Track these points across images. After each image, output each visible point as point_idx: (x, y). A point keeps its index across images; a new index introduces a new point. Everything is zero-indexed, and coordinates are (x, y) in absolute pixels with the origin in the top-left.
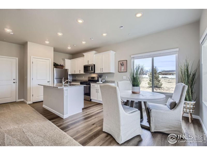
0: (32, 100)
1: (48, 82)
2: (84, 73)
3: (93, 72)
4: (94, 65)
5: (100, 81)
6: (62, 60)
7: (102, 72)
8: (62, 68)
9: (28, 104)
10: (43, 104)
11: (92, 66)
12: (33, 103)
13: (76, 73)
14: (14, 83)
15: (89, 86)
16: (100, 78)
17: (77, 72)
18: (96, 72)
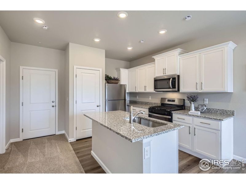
0: (75, 136)
1: (98, 106)
2: (155, 92)
3: (176, 89)
4: (179, 76)
5: (193, 110)
6: (115, 71)
7: (199, 91)
8: (117, 83)
9: (69, 142)
10: (91, 150)
11: (174, 79)
12: (77, 140)
13: (137, 91)
14: (53, 106)
15: (170, 117)
16: (193, 103)
17: (140, 90)
18: (182, 90)
